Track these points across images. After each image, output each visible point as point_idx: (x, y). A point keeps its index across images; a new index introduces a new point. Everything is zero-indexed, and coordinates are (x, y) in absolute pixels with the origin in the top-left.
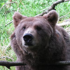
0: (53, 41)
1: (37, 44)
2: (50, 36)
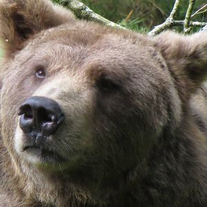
0: (176, 155)
1: (85, 153)
2: (159, 131)
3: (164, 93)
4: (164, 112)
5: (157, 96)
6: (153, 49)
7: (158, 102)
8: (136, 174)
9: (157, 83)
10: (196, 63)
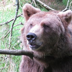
3: (60, 26)
4: (60, 31)
5: (58, 27)
6: (58, 16)
7: (58, 29)
8: (56, 45)
9: (58, 24)
10: (67, 17)
